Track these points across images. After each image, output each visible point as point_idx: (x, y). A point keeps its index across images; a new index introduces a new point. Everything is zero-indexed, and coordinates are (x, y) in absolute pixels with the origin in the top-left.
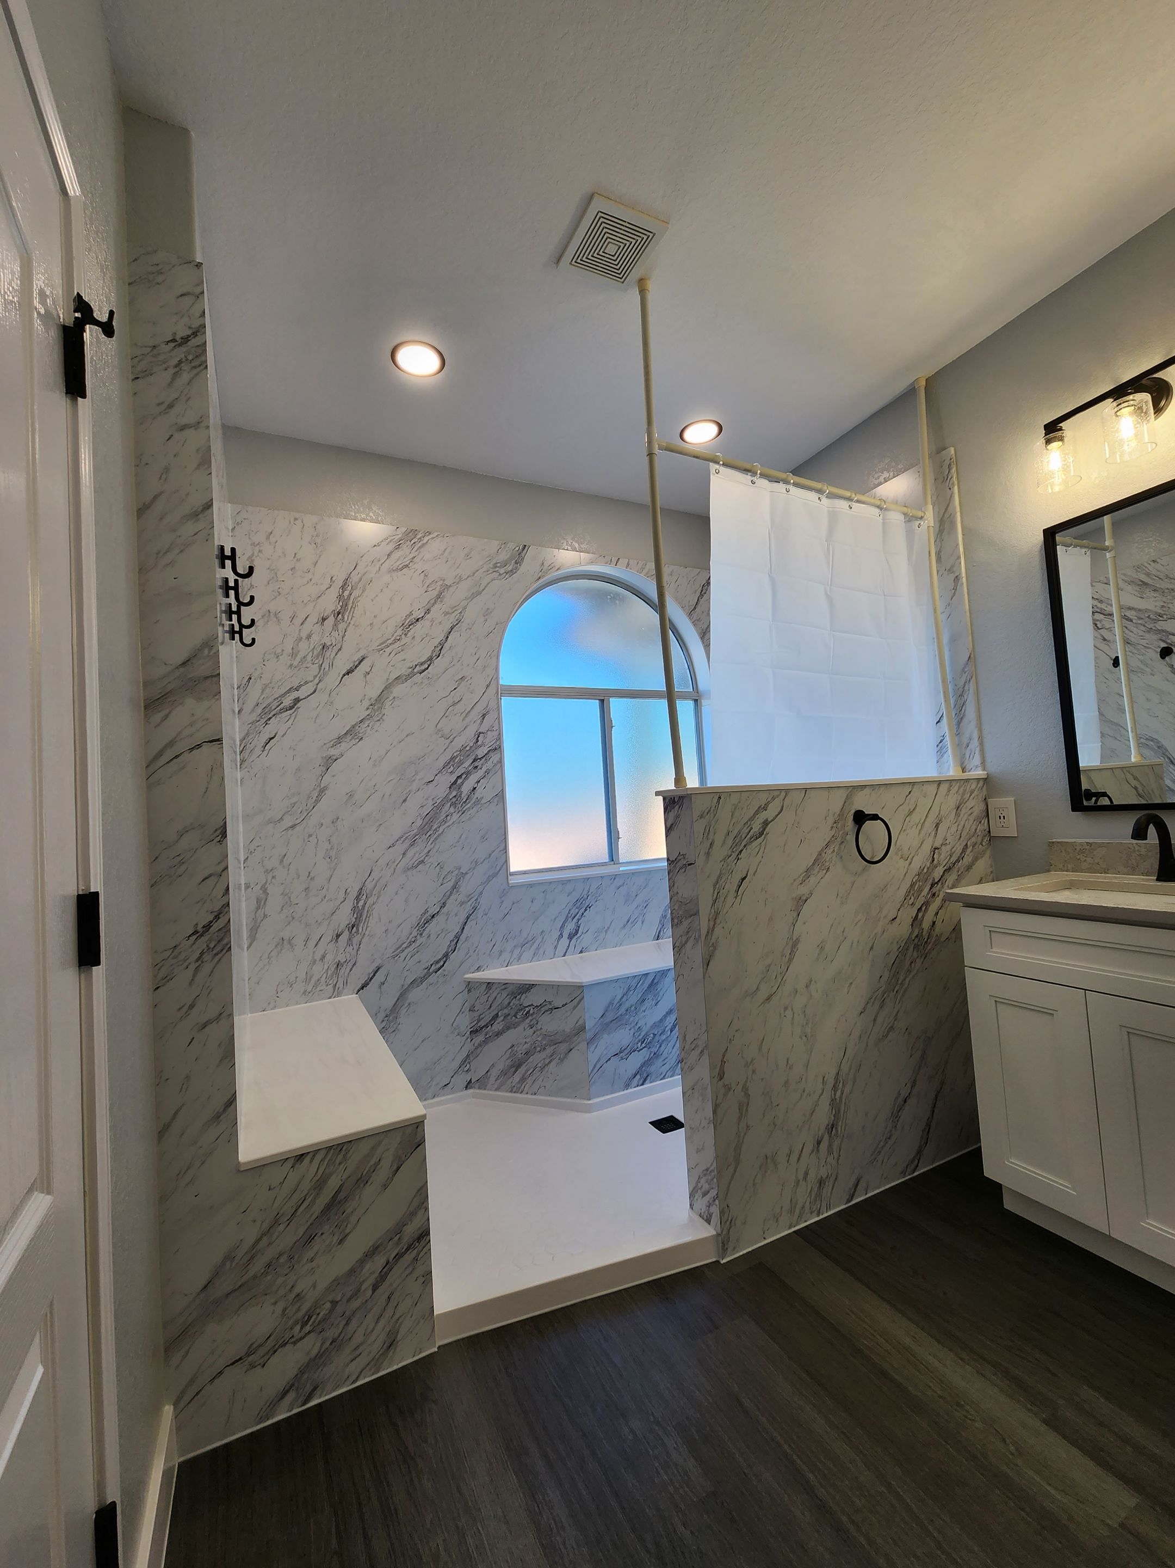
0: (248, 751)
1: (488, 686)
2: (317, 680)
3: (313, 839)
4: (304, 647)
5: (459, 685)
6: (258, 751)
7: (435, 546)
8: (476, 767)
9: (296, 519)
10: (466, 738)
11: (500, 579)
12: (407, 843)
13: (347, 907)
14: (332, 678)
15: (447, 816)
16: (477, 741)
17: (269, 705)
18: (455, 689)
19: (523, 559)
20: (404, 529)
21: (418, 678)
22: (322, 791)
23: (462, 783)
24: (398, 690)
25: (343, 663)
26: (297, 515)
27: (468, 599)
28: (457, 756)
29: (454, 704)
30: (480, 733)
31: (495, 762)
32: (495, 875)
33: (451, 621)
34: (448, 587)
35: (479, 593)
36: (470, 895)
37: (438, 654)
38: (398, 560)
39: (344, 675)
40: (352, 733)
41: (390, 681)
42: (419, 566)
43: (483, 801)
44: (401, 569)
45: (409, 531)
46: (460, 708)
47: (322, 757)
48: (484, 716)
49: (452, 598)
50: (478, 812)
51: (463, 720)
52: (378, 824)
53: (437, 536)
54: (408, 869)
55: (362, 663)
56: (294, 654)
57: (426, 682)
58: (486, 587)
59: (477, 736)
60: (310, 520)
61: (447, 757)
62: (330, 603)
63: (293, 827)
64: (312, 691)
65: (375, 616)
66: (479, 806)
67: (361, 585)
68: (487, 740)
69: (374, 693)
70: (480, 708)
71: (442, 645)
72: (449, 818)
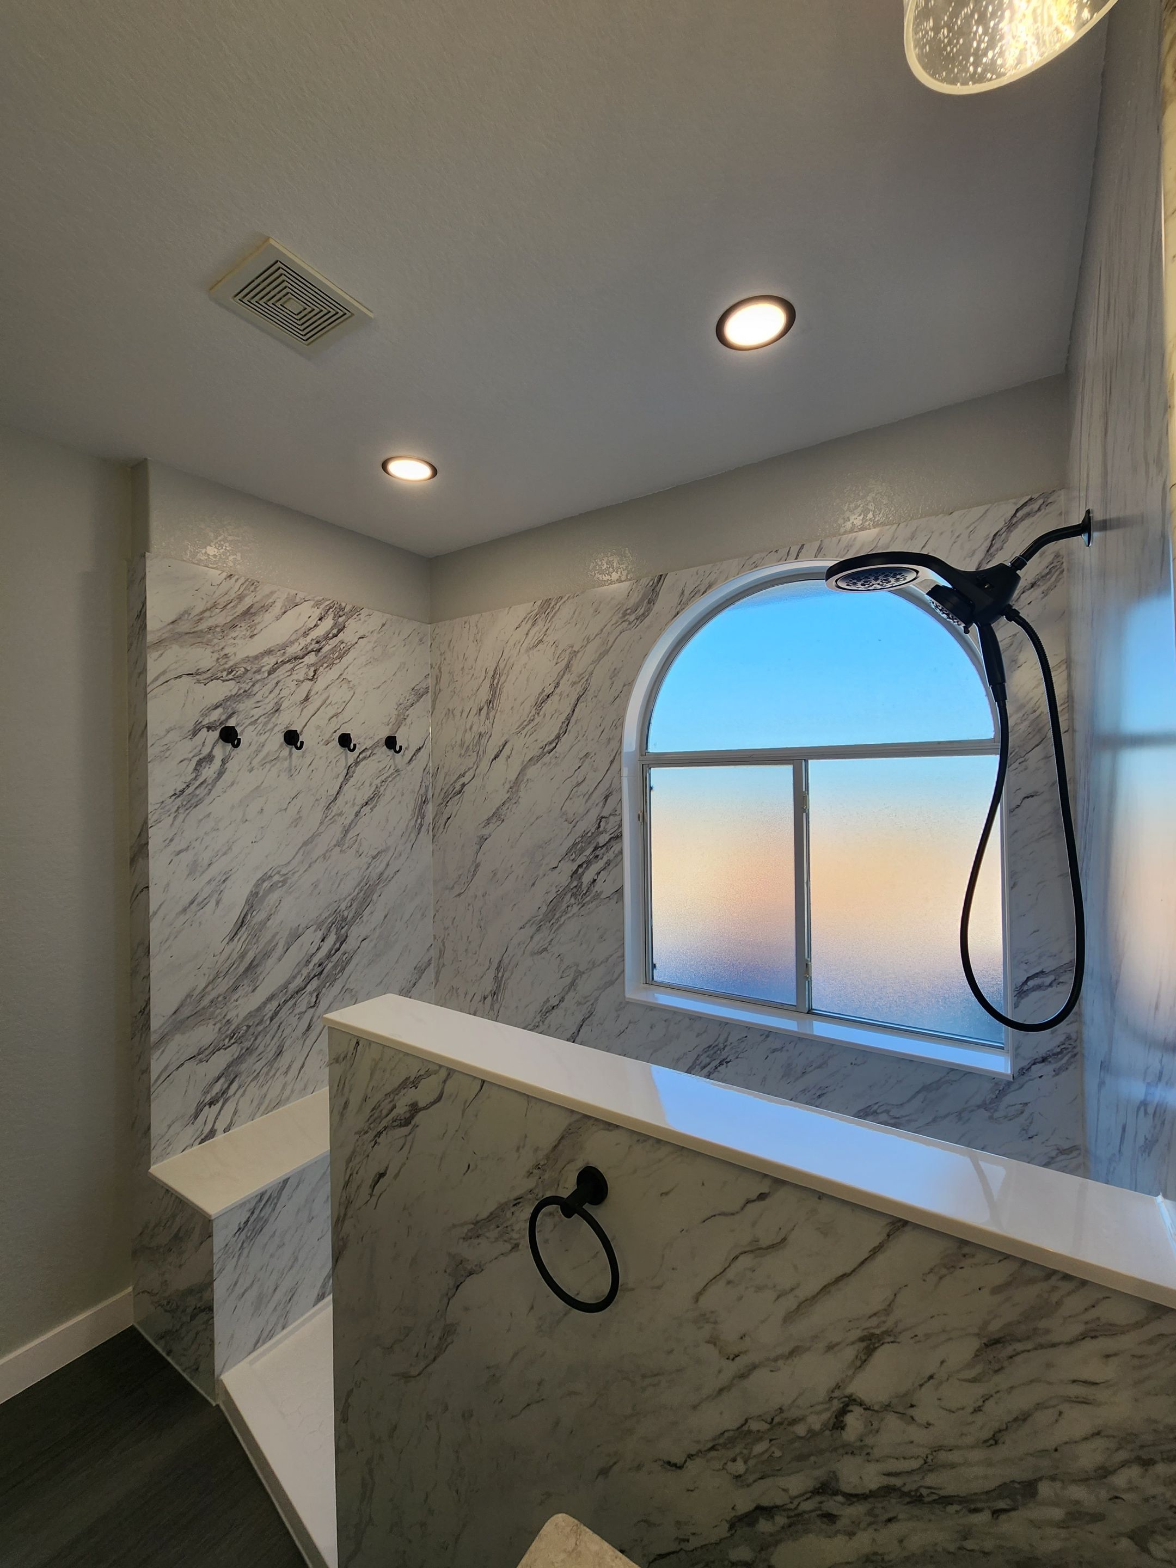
0: (436, 829)
1: (612, 762)
2: (475, 767)
3: (471, 907)
4: (468, 737)
5: (583, 762)
6: (440, 831)
7: (565, 612)
8: (597, 856)
9: (465, 623)
10: (587, 824)
11: (630, 629)
12: (534, 928)
13: (491, 974)
14: (484, 764)
15: (568, 906)
16: (599, 827)
17: (448, 790)
18: (579, 768)
19: (657, 595)
20: (539, 603)
21: (547, 759)
22: (477, 866)
23: (583, 873)
24: (532, 772)
25: (491, 748)
26: (465, 618)
27: (595, 662)
28: (578, 843)
29: (578, 784)
30: (602, 817)
31: (616, 852)
32: (612, 983)
33: (578, 690)
34: (576, 653)
35: (607, 652)
36: (586, 998)
37: (564, 730)
38: (534, 635)
39: (493, 760)
40: (497, 816)
41: (525, 763)
42: (550, 639)
43: (603, 896)
44: (536, 646)
45: (544, 601)
46: (583, 788)
47: (477, 836)
48: (606, 798)
49: (579, 666)
50: (597, 907)
51: (586, 803)
52: (513, 904)
53: (568, 598)
54: (535, 954)
55: (505, 747)
56: (462, 745)
57: (554, 761)
58: (614, 642)
59: (599, 821)
60: (474, 619)
61: (569, 843)
62: (484, 694)
63: (459, 895)
64: (472, 776)
65: (515, 700)
66: (599, 900)
67: (505, 671)
68: (609, 826)
69: (513, 777)
70: (602, 789)
71: (568, 719)
72: (569, 908)
